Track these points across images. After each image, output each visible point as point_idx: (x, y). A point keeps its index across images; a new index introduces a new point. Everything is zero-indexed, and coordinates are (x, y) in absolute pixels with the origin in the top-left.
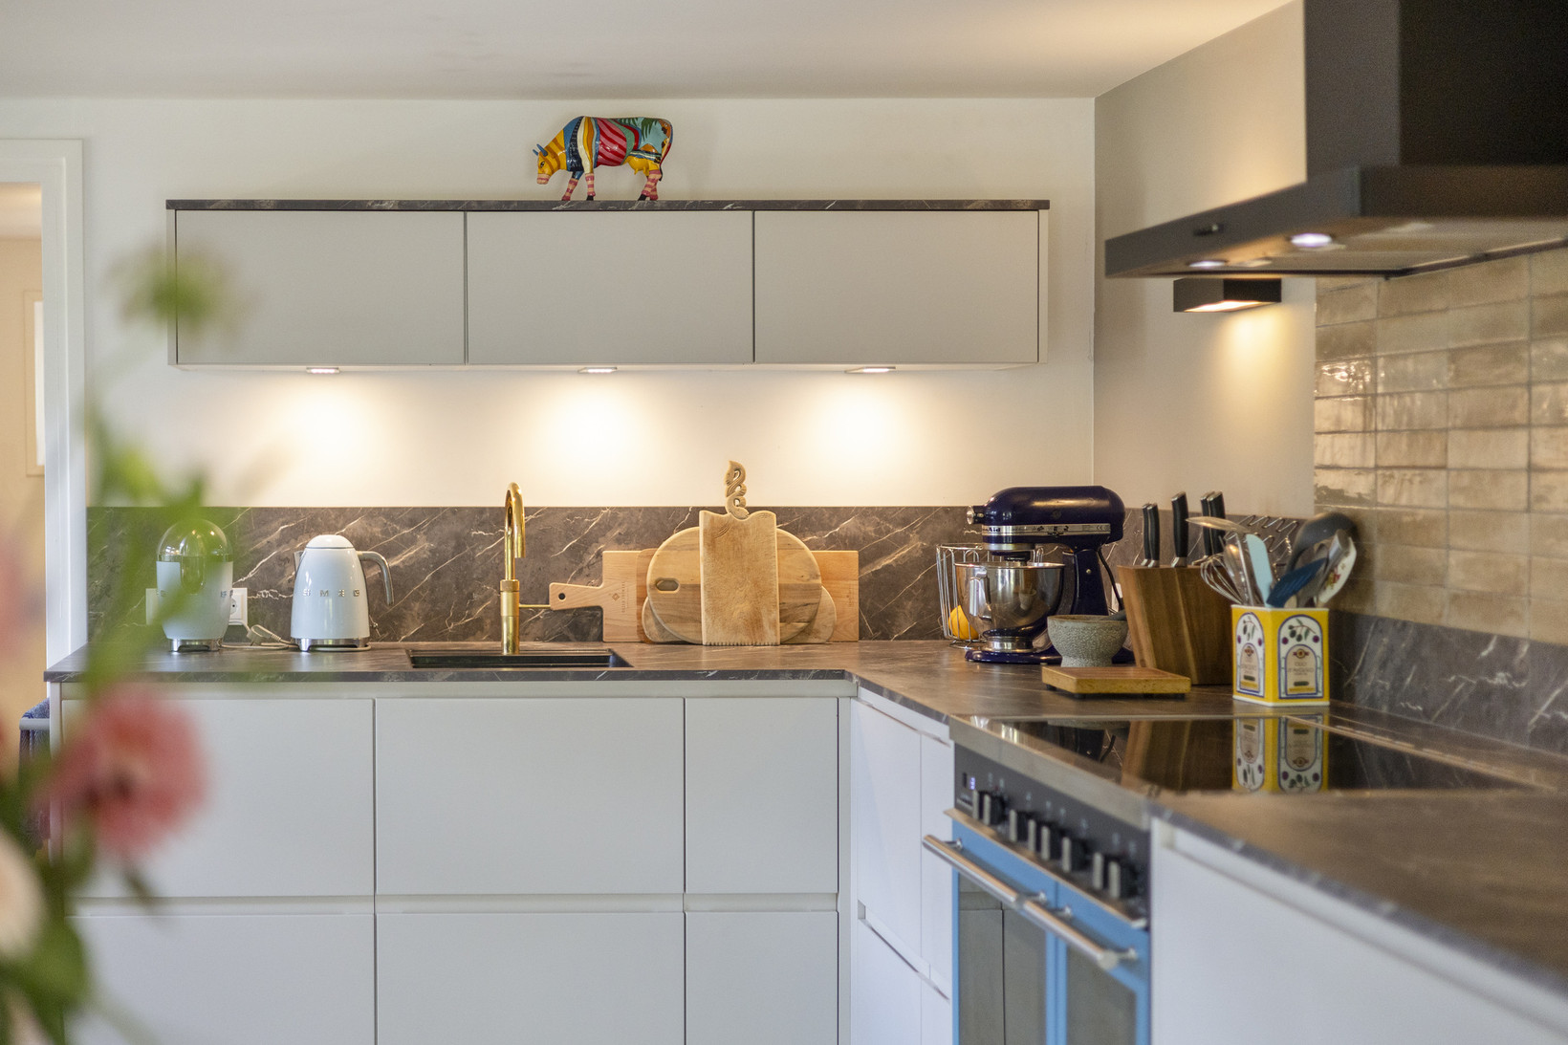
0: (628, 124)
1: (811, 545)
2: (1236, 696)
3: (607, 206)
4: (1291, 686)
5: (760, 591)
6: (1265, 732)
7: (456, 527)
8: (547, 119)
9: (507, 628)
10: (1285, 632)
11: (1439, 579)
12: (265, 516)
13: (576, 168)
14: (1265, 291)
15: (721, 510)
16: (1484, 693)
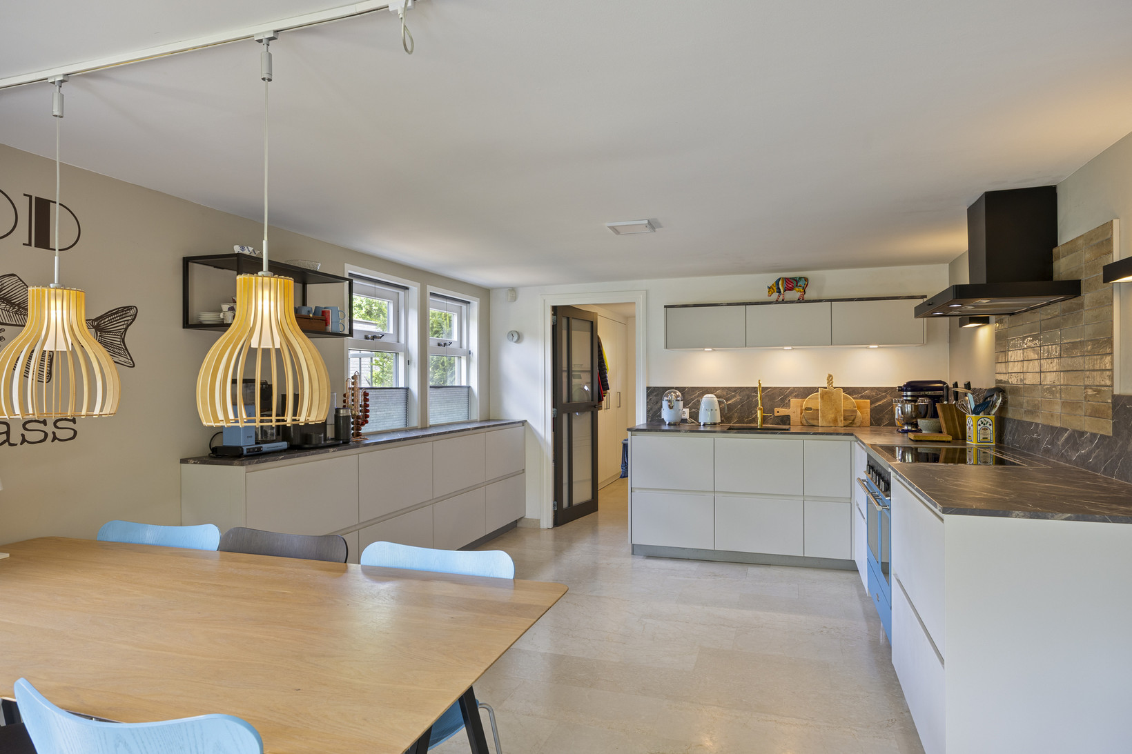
0: (794, 279)
1: (854, 398)
2: (967, 442)
3: (787, 302)
4: (981, 439)
5: (837, 411)
6: (974, 452)
7: (748, 392)
8: (771, 279)
9: (759, 421)
10: (979, 422)
11: (1021, 406)
12: (693, 389)
13: (779, 292)
14: (985, 321)
15: (826, 388)
16: (1032, 440)
